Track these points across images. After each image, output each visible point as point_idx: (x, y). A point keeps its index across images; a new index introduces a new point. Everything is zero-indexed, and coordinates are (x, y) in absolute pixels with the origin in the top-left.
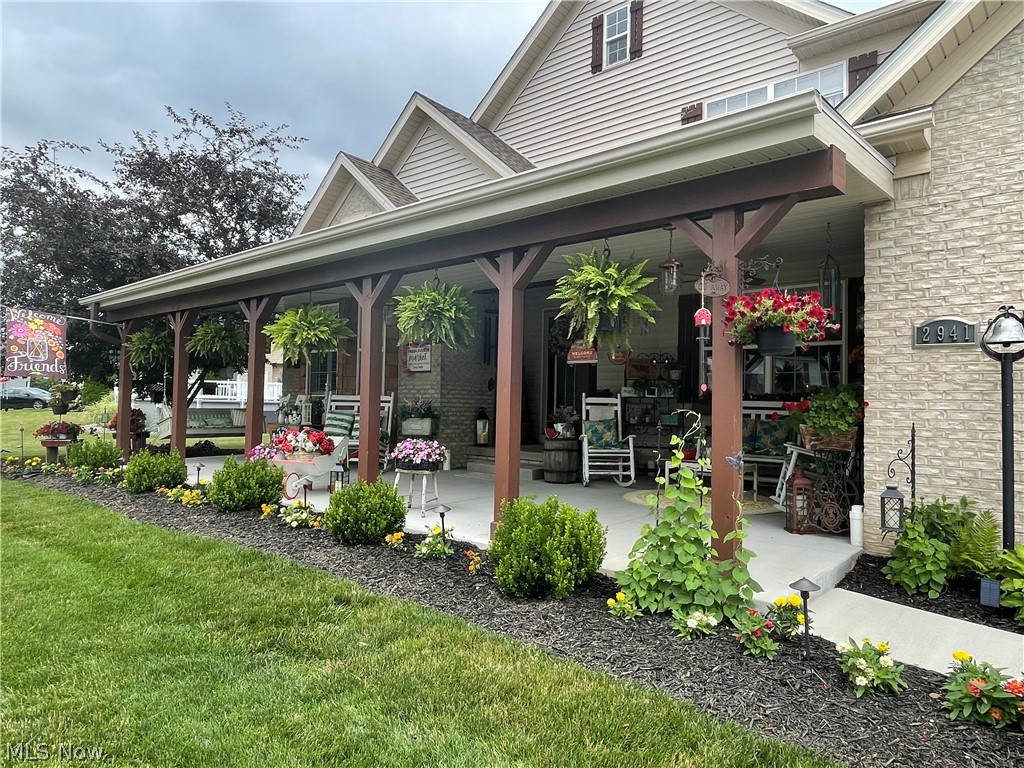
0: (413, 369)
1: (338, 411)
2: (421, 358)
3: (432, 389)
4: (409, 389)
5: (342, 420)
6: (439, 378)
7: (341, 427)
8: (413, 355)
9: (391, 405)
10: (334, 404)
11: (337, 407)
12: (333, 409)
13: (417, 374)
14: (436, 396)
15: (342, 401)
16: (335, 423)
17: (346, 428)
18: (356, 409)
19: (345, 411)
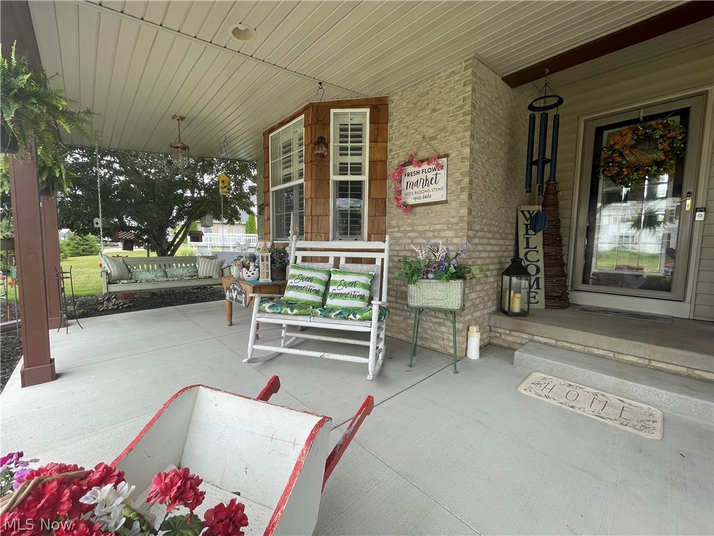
0: (411, 201)
1: (306, 264)
2: (427, 182)
3: (448, 229)
4: (405, 232)
5: (310, 279)
6: (464, 211)
7: (310, 291)
8: (413, 179)
9: (385, 255)
10: (300, 254)
11: (304, 259)
12: (299, 260)
13: (418, 209)
14: (456, 240)
15: (312, 250)
16: (301, 284)
17: (317, 292)
18: (331, 261)
19: (315, 265)
